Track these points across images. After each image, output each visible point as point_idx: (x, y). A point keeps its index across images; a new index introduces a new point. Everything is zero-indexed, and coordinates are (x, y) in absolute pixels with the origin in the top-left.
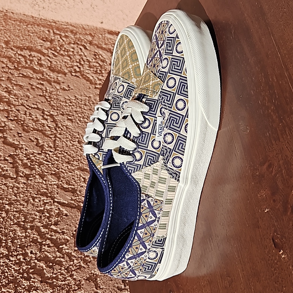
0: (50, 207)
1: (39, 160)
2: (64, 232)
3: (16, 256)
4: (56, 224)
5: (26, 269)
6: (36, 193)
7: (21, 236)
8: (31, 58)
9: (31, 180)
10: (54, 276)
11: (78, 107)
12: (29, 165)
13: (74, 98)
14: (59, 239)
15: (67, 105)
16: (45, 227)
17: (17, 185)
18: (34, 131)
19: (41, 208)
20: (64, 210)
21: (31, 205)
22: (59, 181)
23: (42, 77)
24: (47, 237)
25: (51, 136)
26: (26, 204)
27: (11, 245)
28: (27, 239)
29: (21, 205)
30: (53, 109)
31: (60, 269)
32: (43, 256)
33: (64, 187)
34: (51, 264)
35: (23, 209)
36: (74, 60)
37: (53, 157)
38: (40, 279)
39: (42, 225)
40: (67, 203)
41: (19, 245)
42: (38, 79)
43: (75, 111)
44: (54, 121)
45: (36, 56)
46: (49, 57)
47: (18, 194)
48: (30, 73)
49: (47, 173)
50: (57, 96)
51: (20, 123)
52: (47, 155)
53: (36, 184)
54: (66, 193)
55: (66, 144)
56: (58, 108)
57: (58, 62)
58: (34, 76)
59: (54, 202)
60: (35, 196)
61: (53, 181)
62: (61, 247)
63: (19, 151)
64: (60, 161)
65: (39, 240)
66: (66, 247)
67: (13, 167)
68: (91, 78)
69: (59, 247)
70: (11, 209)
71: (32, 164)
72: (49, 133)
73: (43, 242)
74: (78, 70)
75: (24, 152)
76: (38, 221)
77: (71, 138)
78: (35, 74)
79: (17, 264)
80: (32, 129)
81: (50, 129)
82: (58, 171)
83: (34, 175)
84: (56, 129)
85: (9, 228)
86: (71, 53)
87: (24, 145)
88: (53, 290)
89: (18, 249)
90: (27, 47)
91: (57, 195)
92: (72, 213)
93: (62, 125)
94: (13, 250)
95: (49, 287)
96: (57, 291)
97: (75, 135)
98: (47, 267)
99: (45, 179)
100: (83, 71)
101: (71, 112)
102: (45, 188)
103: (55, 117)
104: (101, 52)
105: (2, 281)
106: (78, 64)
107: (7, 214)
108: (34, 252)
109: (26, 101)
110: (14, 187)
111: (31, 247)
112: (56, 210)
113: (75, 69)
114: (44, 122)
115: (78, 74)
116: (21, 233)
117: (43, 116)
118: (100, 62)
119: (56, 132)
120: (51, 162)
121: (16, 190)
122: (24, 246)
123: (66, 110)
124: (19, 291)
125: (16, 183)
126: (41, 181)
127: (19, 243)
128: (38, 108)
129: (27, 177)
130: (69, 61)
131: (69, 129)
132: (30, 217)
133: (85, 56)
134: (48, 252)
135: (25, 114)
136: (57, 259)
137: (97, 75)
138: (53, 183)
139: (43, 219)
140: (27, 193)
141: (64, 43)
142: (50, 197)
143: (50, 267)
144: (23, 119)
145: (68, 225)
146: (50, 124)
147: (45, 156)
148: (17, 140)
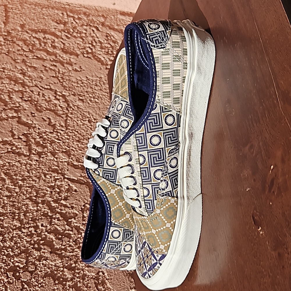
0: (61, 183)
1: (50, 138)
2: (73, 206)
3: (28, 228)
4: (66, 199)
5: (37, 241)
6: (48, 170)
7: (33, 210)
8: (45, 41)
9: (43, 157)
10: (63, 247)
11: (89, 88)
12: (42, 143)
13: (86, 79)
14: (69, 213)
15: (79, 85)
16: (55, 201)
17: (30, 162)
18: (47, 111)
19: (52, 184)
20: (73, 186)
21: (42, 181)
22: (69, 159)
23: (55, 59)
24: (57, 211)
25: (63, 116)
26: (38, 180)
27: (24, 218)
28: (38, 212)
29: (33, 180)
30: (65, 90)
31: (69, 241)
32: (53, 229)
33: (74, 165)
34: (60, 236)
35: (35, 184)
36: (87, 41)
37: (64, 136)
38: (50, 250)
39: (53, 199)
40: (76, 179)
41: (31, 218)
42: (52, 61)
43: (86, 92)
44: (66, 101)
45: (50, 38)
46: (62, 39)
47: (30, 171)
48: (43, 55)
49: (58, 150)
50: (69, 77)
51: (33, 103)
52: (59, 134)
53: (48, 161)
54: (76, 170)
55: (77, 123)
56: (70, 89)
57: (71, 44)
58: (48, 58)
59: (64, 178)
60: (46, 172)
61: (64, 159)
62: (70, 220)
63: (33, 130)
64: (71, 140)
65: (50, 214)
66: (75, 221)
67: (26, 146)
68: (103, 59)
69: (68, 221)
70: (24, 185)
71: (44, 142)
72: (61, 112)
73: (53, 215)
74: (90, 51)
75: (37, 131)
76: (49, 196)
77: (81, 118)
78: (48, 56)
79: (28, 235)
80: (45, 109)
81: (62, 109)
82: (68, 149)
83: (46, 152)
84: (67, 109)
85: (22, 202)
86: (84, 35)
87: (37, 124)
88: (62, 260)
89: (30, 221)
90: (41, 30)
91: (68, 172)
92: (81, 189)
93: (73, 105)
94: (25, 222)
95: (58, 258)
96: (65, 261)
97: (86, 114)
98: (56, 239)
99: (56, 156)
100: (95, 52)
101: (82, 93)
102: (57, 165)
103: (67, 97)
104: (112, 33)
105: (14, 251)
106: (90, 46)
107: (20, 189)
108: (44, 225)
109: (40, 82)
110: (27, 164)
111: (42, 220)
112: (66, 186)
113: (87, 51)
114: (56, 102)
115: (90, 56)
116: (33, 207)
117: (55, 97)
118: (111, 43)
119: (68, 112)
120: (62, 140)
121: (29, 167)
122: (36, 219)
123: (78, 90)
124: (30, 260)
125: (29, 160)
126: (53, 159)
127: (31, 216)
128: (51, 89)
129: (39, 154)
130: (81, 43)
131: (80, 108)
132: (41, 192)
133: (97, 37)
134: (58, 226)
135: (39, 95)
136: (66, 232)
137: (109, 56)
138: (64, 160)
139: (54, 194)
140: (39, 170)
141: (77, 25)
142: (61, 173)
143: (60, 239)
144: (36, 100)
145: (77, 200)
146: (62, 105)
147: (57, 135)
148: (30, 119)
